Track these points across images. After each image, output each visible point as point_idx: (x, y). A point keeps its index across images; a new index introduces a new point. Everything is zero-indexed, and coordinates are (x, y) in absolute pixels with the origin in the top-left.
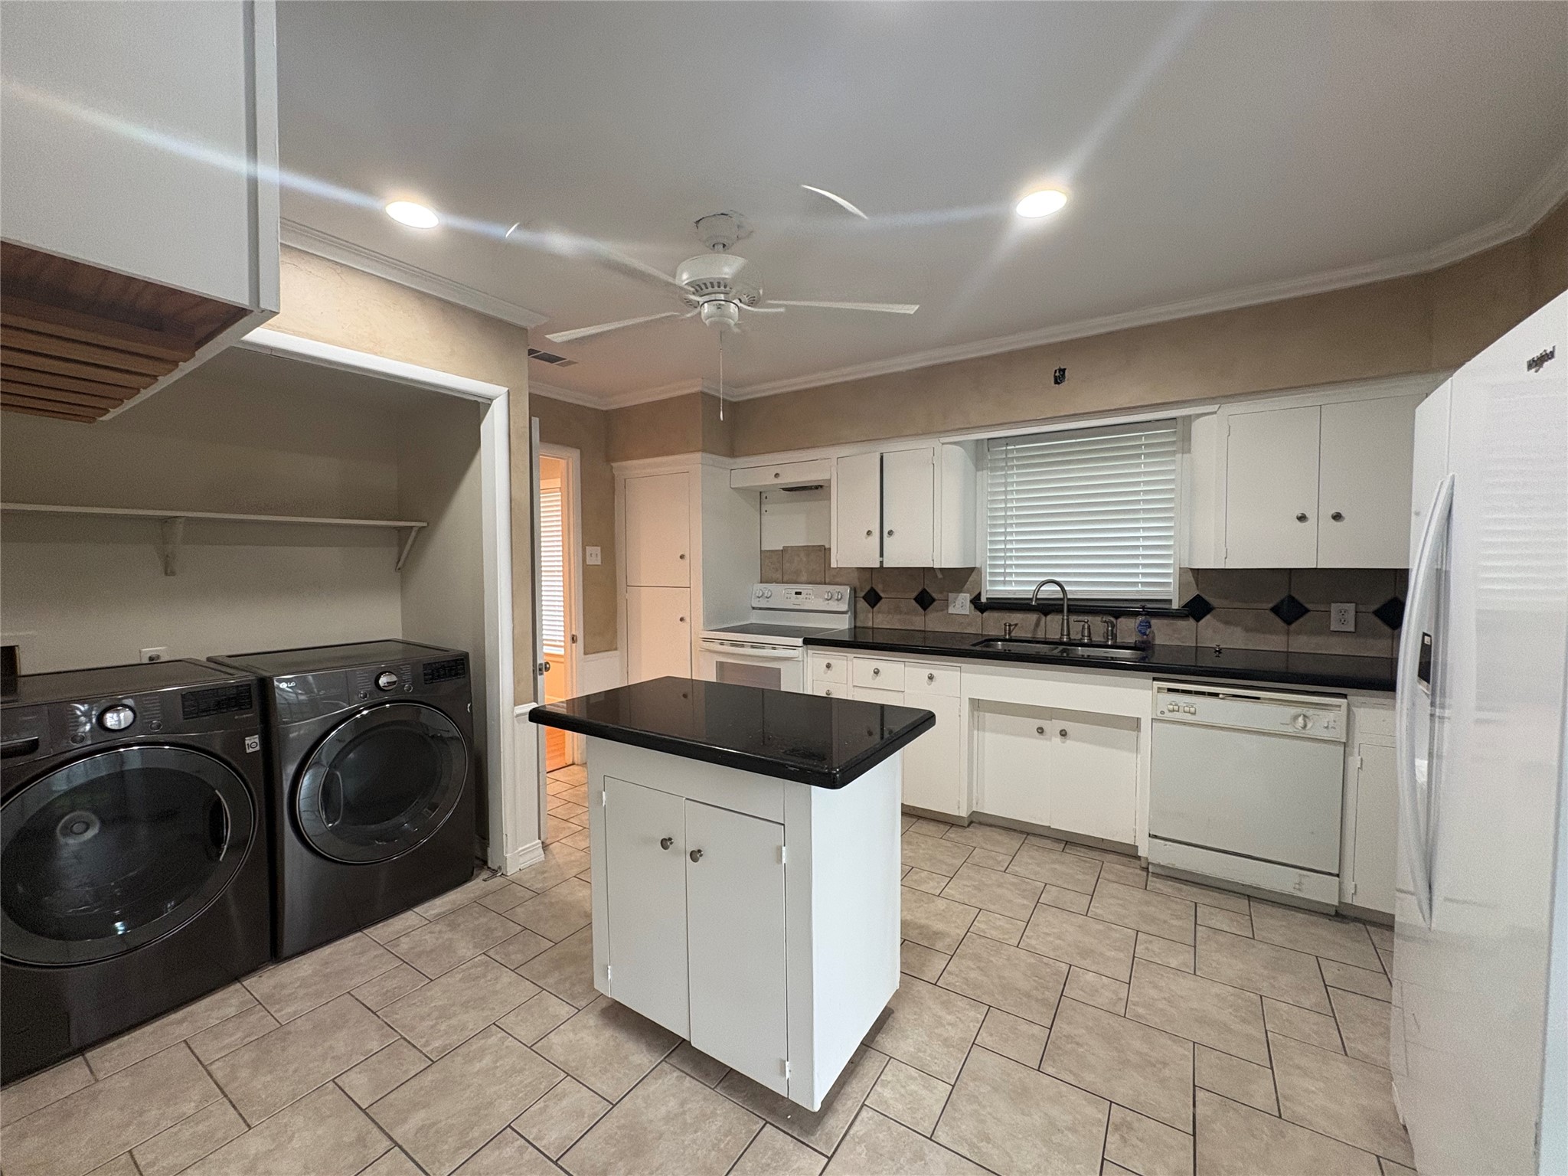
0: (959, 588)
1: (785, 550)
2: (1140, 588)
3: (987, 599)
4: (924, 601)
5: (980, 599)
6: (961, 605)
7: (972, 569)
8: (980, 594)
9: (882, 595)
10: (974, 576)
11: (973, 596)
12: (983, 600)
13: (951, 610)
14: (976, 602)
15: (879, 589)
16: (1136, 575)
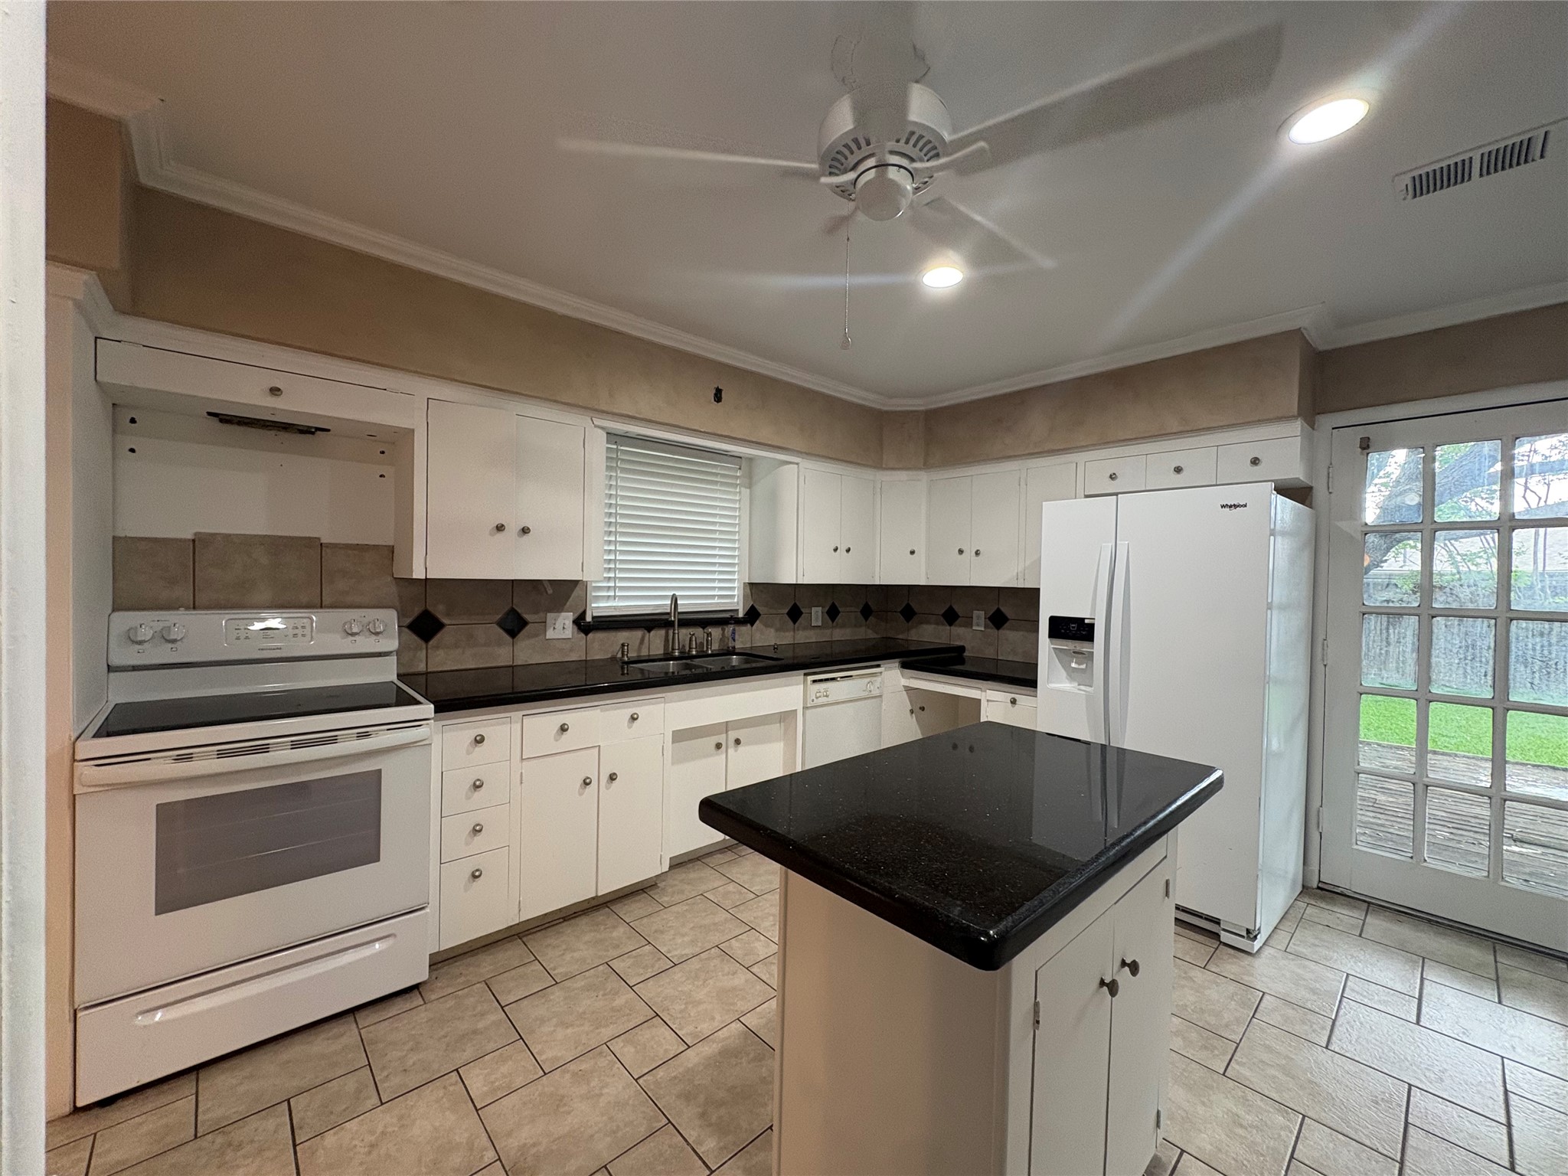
0: (558, 606)
1: (198, 543)
2: (716, 600)
3: (593, 618)
4: (514, 625)
5: (584, 618)
6: (561, 626)
7: (576, 583)
8: (584, 612)
9: (445, 621)
10: (577, 592)
11: (576, 615)
12: (589, 619)
13: (550, 634)
14: (580, 623)
15: (439, 611)
16: (714, 588)
